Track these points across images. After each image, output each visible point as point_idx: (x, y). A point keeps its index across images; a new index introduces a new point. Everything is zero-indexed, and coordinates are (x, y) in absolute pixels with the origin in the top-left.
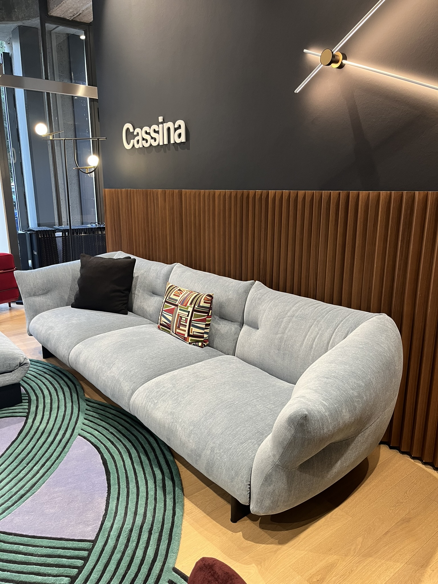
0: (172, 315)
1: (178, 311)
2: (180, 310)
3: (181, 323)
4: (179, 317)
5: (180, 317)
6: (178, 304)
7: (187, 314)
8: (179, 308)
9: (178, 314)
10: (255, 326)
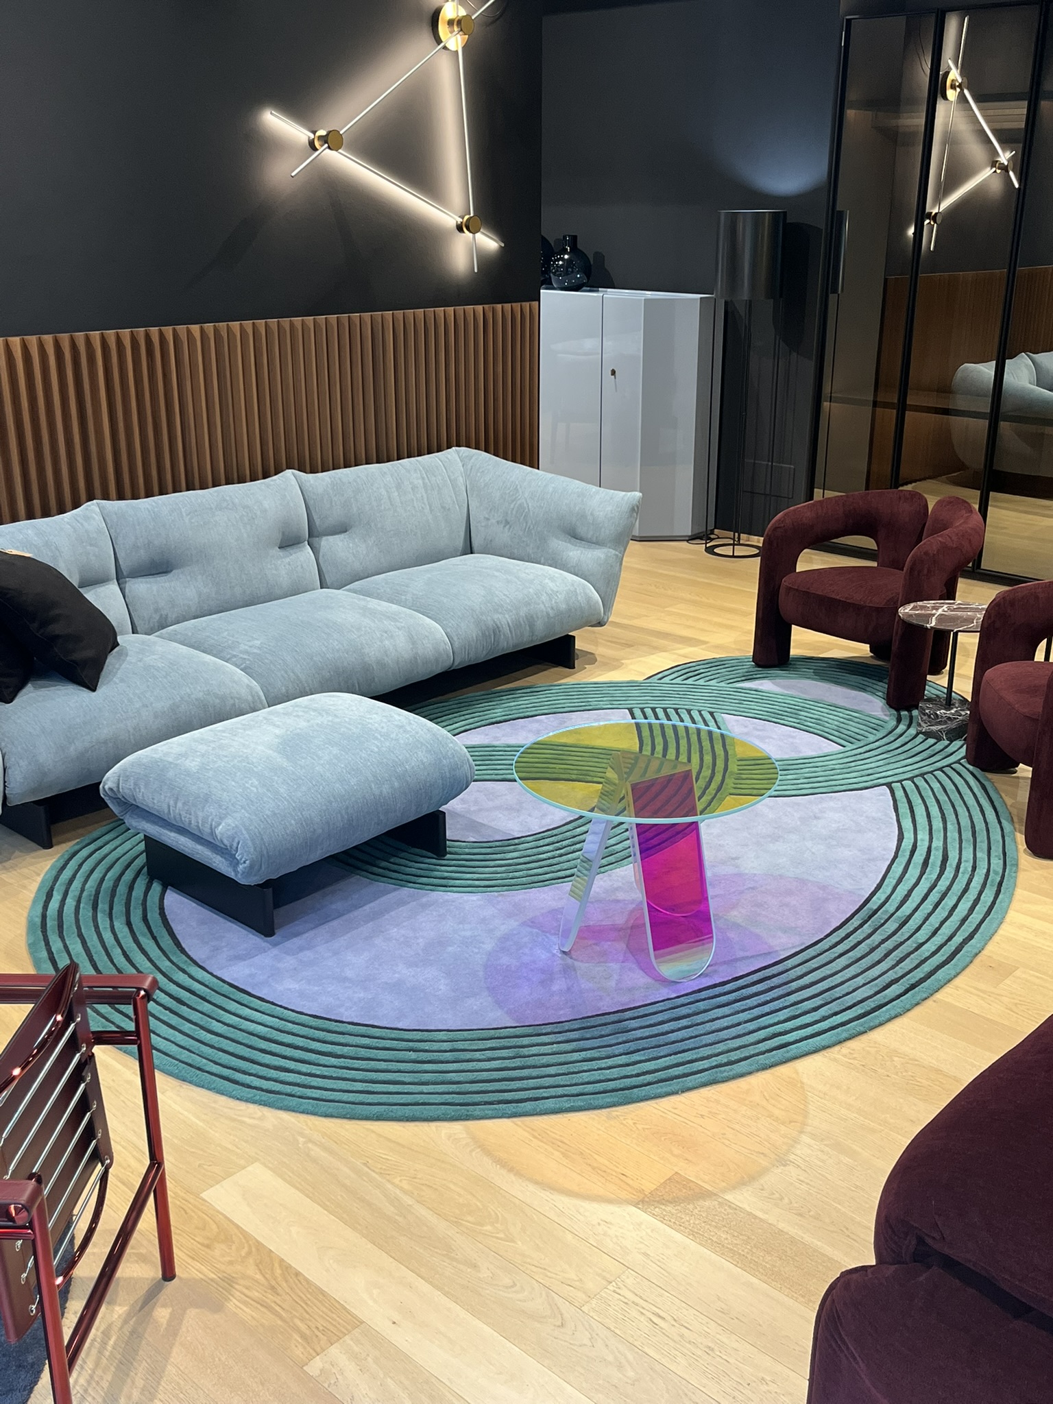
10: (341, 529)
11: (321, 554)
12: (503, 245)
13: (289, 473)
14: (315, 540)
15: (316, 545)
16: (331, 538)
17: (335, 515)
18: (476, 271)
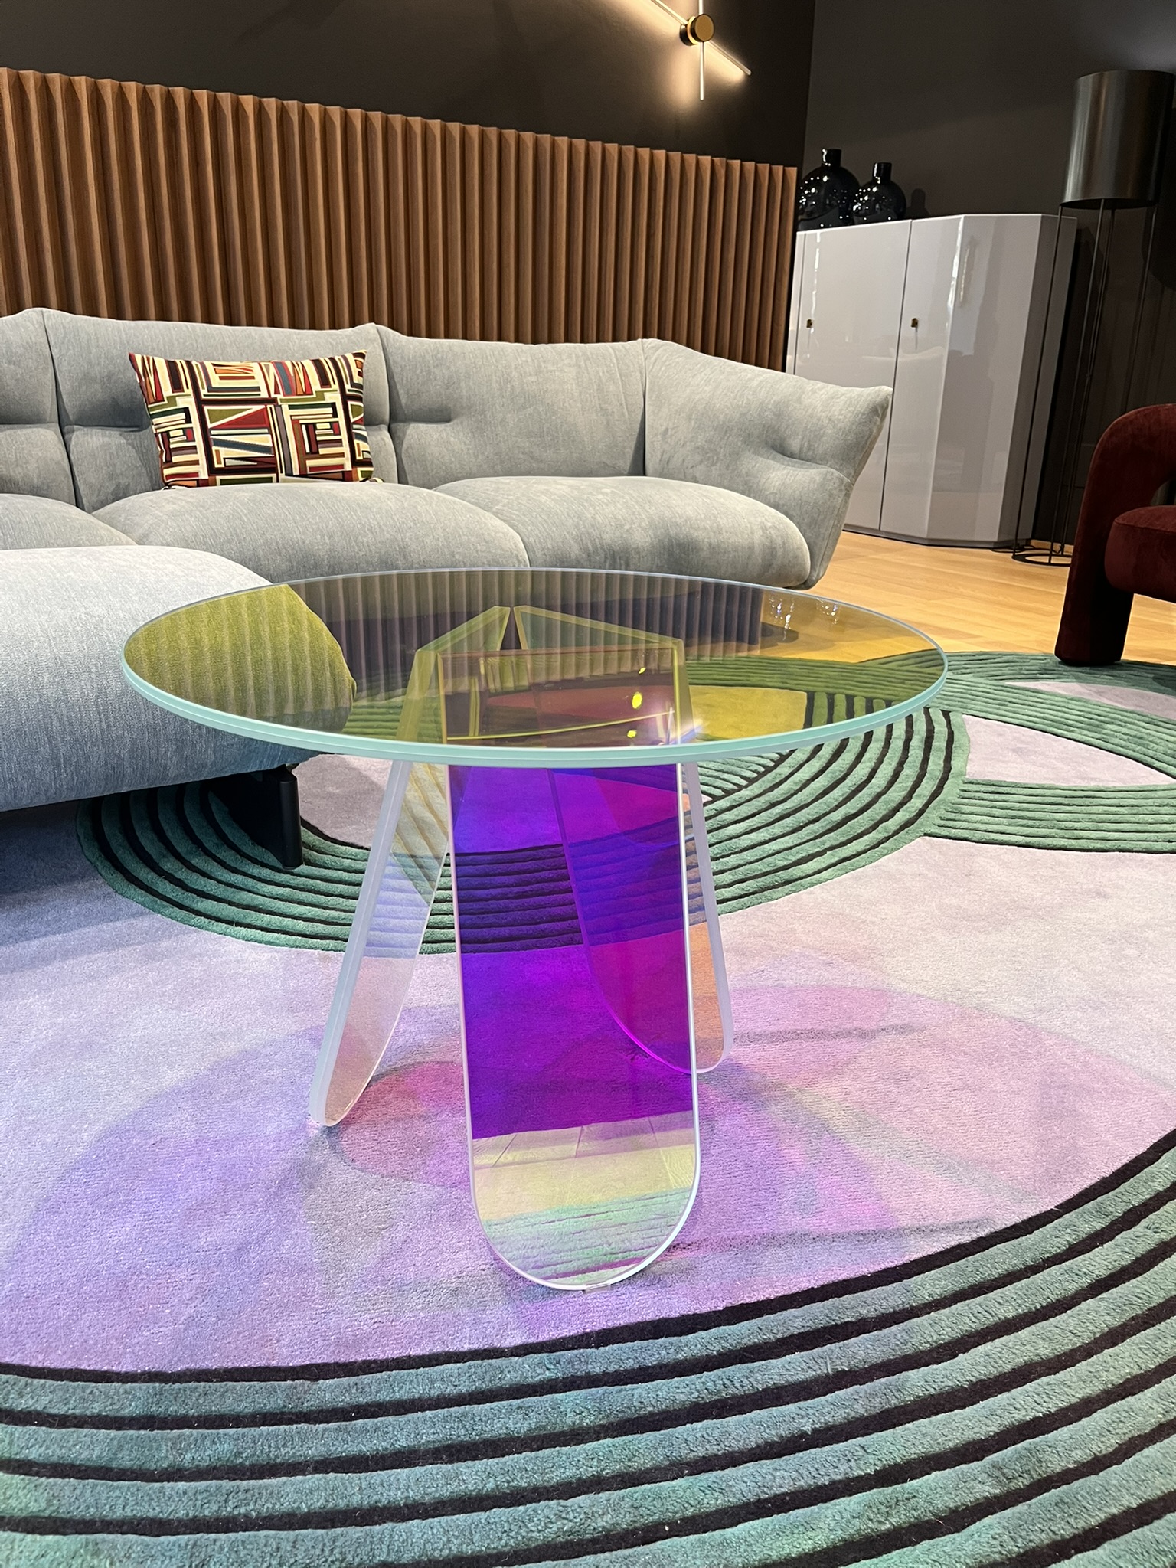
0: (266, 430)
1: (287, 413)
2: (291, 407)
3: (319, 438)
4: (304, 427)
5: (306, 425)
6: (273, 396)
7: (330, 410)
8: (285, 407)
9: (295, 422)
10: (441, 415)
11: (405, 446)
12: (749, 72)
13: (370, 327)
14: (398, 426)
15: (400, 434)
16: (422, 426)
17: (432, 394)
18: (702, 98)
